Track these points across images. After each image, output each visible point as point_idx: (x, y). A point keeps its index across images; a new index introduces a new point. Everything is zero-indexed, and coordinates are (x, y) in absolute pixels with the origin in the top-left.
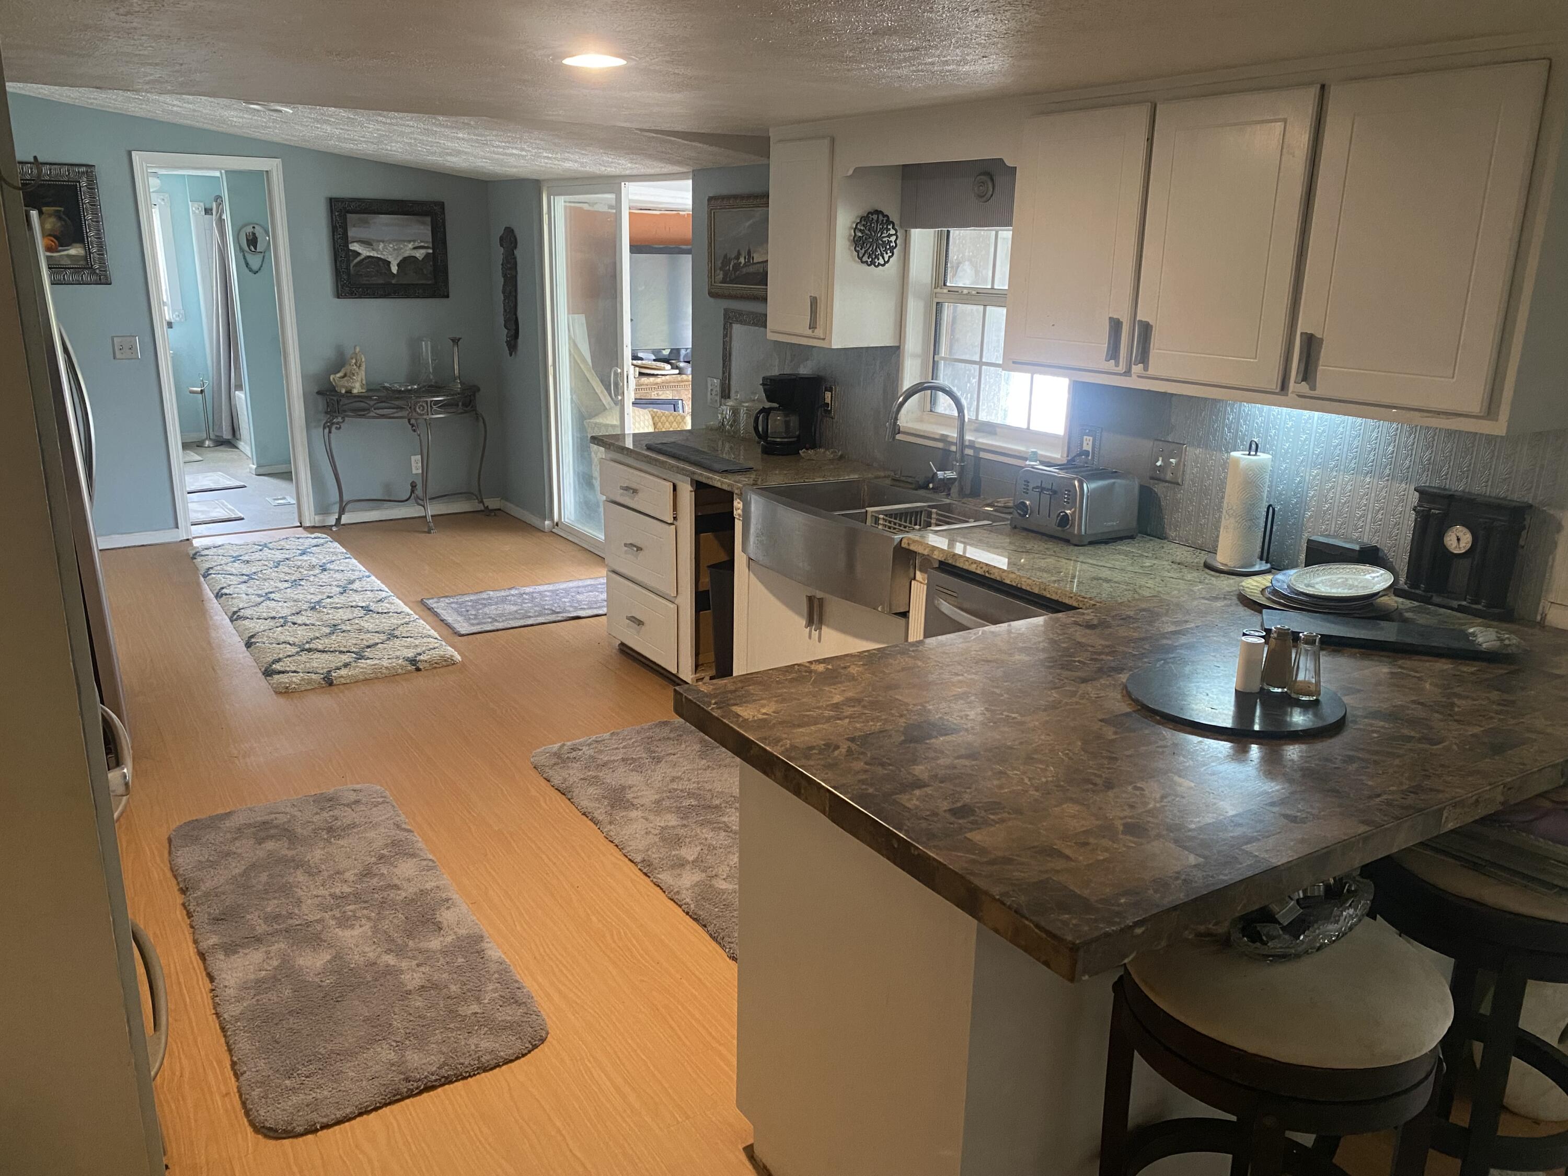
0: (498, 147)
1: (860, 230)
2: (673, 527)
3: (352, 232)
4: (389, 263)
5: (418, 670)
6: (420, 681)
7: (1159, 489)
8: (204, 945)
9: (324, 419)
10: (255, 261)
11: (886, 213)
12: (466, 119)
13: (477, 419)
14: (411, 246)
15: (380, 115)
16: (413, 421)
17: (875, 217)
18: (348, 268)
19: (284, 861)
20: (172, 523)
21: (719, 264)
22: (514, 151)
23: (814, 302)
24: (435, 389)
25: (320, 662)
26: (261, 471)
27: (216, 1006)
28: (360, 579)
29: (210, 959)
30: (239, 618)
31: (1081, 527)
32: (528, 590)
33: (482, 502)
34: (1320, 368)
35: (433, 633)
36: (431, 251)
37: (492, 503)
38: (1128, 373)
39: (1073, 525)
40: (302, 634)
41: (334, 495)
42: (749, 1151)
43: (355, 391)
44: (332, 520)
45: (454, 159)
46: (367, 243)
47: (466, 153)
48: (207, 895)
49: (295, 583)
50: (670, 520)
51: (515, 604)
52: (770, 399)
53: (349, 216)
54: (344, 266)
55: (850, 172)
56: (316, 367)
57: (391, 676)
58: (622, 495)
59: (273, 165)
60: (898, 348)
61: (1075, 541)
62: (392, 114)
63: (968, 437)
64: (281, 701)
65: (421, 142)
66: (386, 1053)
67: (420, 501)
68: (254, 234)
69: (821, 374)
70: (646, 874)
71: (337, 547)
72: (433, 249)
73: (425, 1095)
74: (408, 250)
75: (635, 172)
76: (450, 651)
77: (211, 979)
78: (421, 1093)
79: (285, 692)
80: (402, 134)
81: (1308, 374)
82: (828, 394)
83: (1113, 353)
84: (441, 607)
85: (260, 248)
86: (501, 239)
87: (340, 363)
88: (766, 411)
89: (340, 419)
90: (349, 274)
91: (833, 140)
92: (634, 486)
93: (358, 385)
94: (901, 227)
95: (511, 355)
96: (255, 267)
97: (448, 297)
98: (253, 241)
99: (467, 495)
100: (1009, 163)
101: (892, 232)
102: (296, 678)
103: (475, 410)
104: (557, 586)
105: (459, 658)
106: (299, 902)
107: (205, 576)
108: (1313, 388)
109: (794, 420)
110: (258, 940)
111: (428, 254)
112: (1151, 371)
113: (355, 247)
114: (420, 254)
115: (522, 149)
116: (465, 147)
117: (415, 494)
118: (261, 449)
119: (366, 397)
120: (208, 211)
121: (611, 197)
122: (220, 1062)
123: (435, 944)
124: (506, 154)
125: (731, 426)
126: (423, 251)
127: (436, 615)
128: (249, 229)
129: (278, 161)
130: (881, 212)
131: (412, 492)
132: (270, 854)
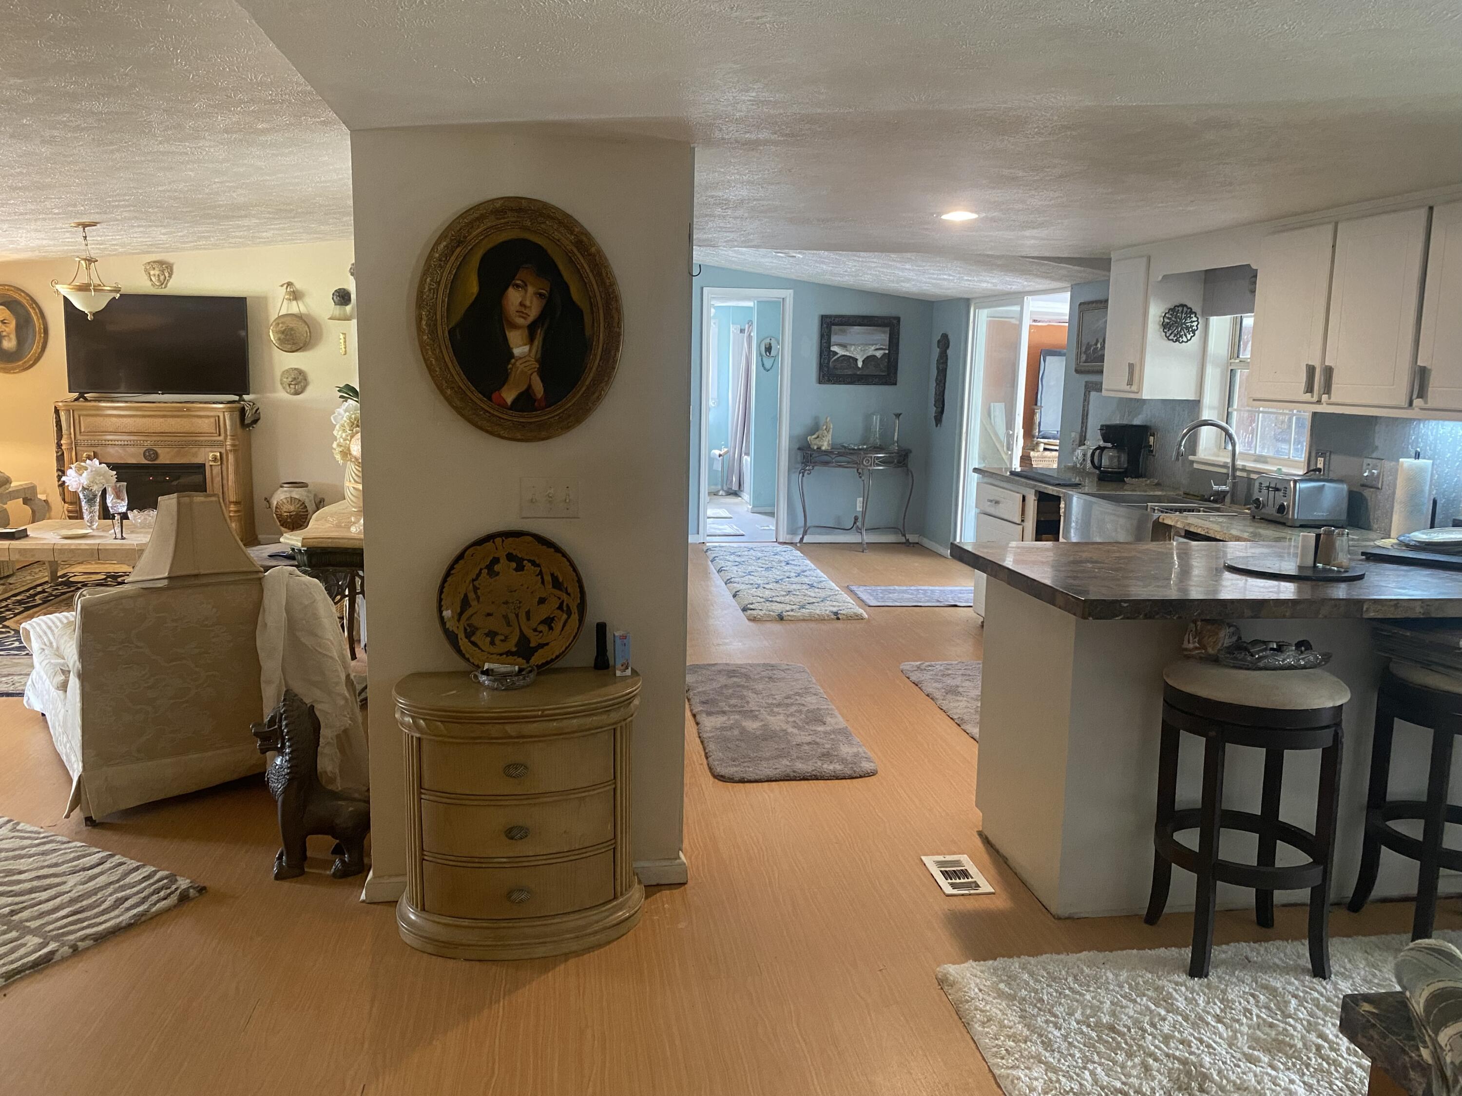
0: (933, 274)
1: (1168, 318)
2: (1021, 527)
3: (834, 339)
4: (857, 360)
5: (838, 619)
6: (839, 625)
7: (1367, 493)
8: (694, 711)
9: (800, 466)
10: (768, 363)
11: (1189, 305)
12: (909, 255)
13: (907, 474)
14: (873, 348)
15: (855, 256)
16: (860, 471)
17: (1181, 309)
18: (828, 363)
19: (743, 687)
20: (696, 531)
21: (1084, 349)
22: (945, 277)
23: (1131, 367)
24: (879, 449)
25: (778, 608)
26: (756, 509)
27: (699, 733)
28: (810, 570)
29: (698, 717)
30: (731, 582)
31: (1296, 514)
32: (923, 588)
33: (904, 535)
34: (1430, 389)
35: (852, 601)
36: (887, 352)
37: (912, 538)
38: (1319, 402)
39: (1288, 513)
40: (767, 593)
41: (801, 522)
42: (980, 834)
43: (823, 448)
44: (797, 539)
45: (908, 285)
46: (843, 346)
47: (914, 280)
48: (699, 692)
49: (767, 569)
50: (1019, 521)
51: (912, 594)
52: (1105, 441)
53: (833, 327)
54: (826, 361)
55: (1160, 278)
56: (799, 431)
57: (821, 619)
58: (989, 506)
59: (788, 294)
60: (1199, 401)
61: (1289, 524)
62: (862, 254)
63: (1239, 463)
64: (751, 624)
65: (883, 273)
66: (785, 762)
67: (859, 530)
68: (770, 344)
69: (1148, 424)
70: (959, 725)
71: (798, 553)
72: (889, 350)
73: (803, 782)
74: (871, 351)
75: (1031, 289)
76: (861, 611)
77: (697, 724)
78: (801, 780)
79: (753, 619)
80: (870, 268)
81: (1422, 394)
82: (1152, 438)
83: (1310, 389)
84: (861, 592)
85: (773, 353)
86: (939, 342)
87: (815, 429)
88: (1101, 449)
89: (811, 468)
90: (828, 367)
91: (1149, 259)
92: (997, 499)
93: (826, 444)
94: (1203, 316)
95: (937, 426)
96: (768, 366)
97: (895, 384)
98: (769, 349)
99: (893, 529)
100: (1254, 267)
101: (1194, 319)
102: (761, 613)
103: (907, 466)
104: (946, 588)
105: (866, 616)
106: (748, 702)
107: (712, 561)
108: (1426, 402)
109: (1124, 458)
110: (724, 713)
111: (885, 354)
112: (1333, 400)
113: (834, 348)
114: (879, 354)
115: (950, 275)
116: (912, 275)
117: (856, 526)
118: (756, 496)
119: (831, 452)
120: (742, 331)
121: (1017, 308)
122: (699, 753)
123: (821, 728)
124: (940, 279)
125: (1081, 464)
126: (882, 352)
127: (856, 594)
128: (768, 341)
129: (791, 291)
130: (1186, 306)
131: (855, 523)
132: (735, 682)
